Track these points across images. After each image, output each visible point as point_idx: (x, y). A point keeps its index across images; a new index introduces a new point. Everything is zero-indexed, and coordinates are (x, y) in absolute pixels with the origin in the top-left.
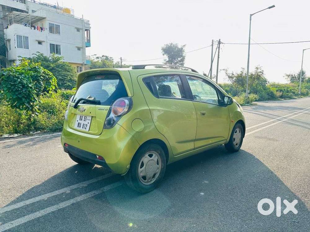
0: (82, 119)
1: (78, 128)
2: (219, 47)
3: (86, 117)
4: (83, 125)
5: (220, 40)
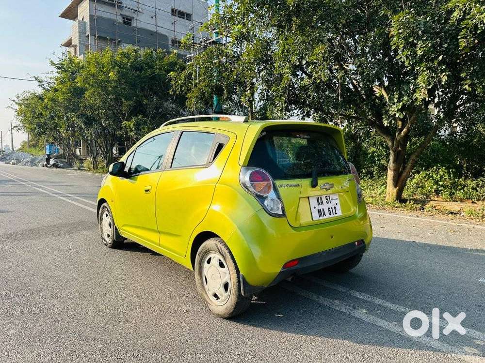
0: (322, 203)
1: (321, 218)
3: (329, 197)
4: (329, 211)
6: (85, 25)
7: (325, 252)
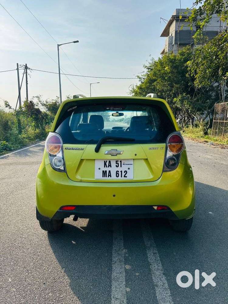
0: (110, 166)
2: (26, 72)
3: (121, 161)
4: (117, 173)
5: (26, 64)
6: (172, 38)
7: (105, 206)
